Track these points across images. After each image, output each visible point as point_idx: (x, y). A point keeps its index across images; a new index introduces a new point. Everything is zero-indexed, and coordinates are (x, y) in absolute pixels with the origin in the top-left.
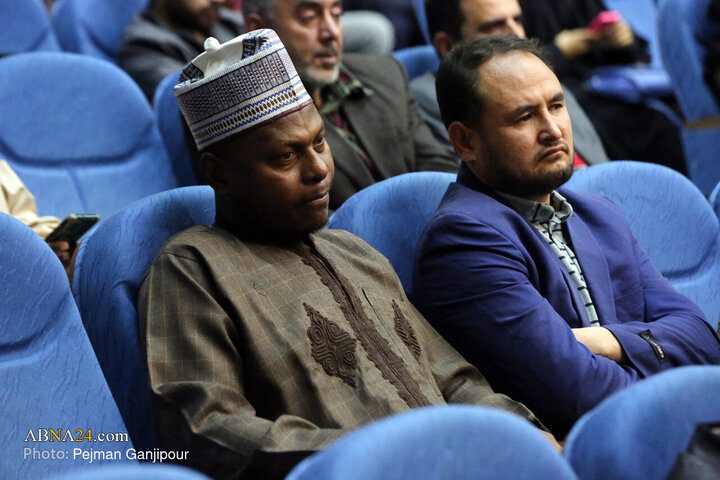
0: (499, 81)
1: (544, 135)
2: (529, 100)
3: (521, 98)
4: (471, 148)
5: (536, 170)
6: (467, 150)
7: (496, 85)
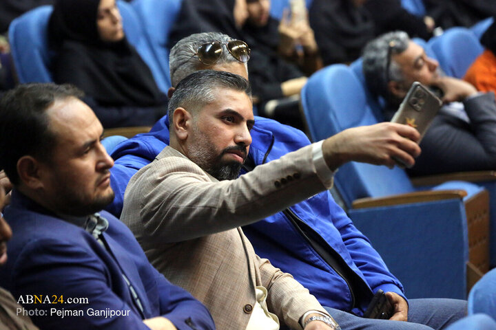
0: (67, 121)
1: (102, 164)
2: (91, 136)
3: (86, 135)
4: (37, 177)
5: (96, 194)
6: (33, 179)
7: (65, 124)
